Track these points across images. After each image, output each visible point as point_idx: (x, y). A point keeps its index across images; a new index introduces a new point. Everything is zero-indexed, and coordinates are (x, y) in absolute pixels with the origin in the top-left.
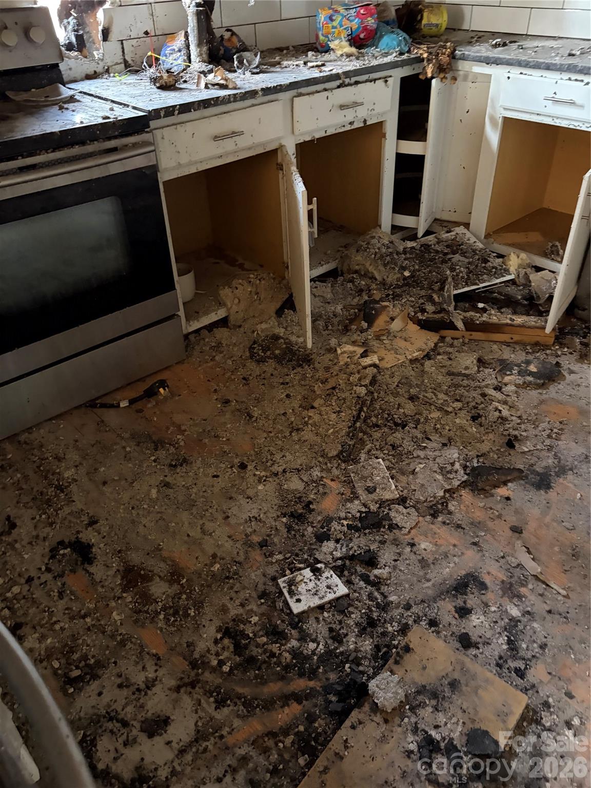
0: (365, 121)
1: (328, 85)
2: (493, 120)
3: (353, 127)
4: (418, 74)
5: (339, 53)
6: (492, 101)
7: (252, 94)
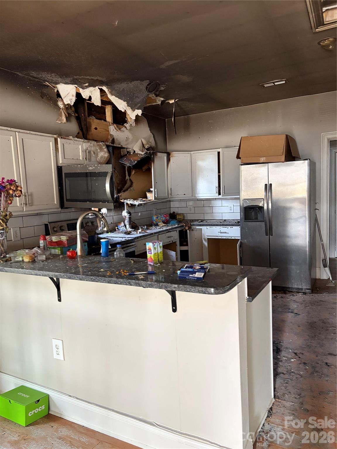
0: (173, 241)
1: (164, 232)
2: (205, 239)
3: (170, 243)
4: (183, 230)
5: (162, 225)
6: (204, 235)
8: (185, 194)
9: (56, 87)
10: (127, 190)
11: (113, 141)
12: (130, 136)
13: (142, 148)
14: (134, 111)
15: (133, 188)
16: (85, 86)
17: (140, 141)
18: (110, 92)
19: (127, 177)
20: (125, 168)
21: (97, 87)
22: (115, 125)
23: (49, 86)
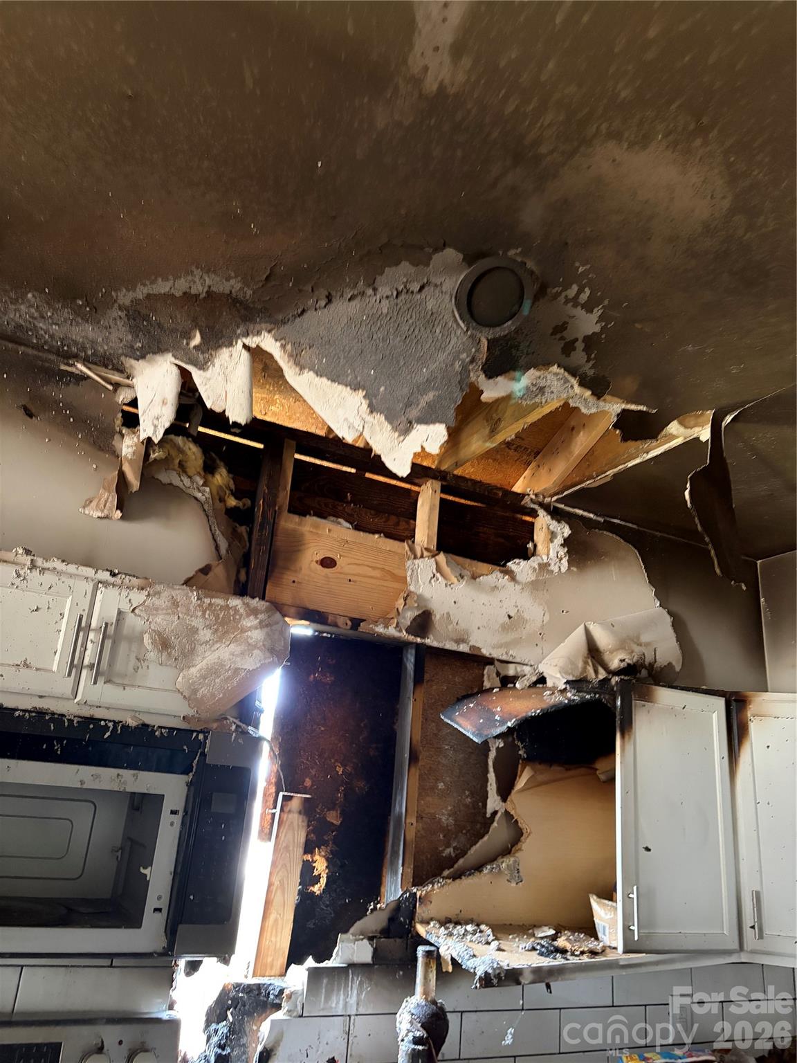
9: (131, 387)
10: (479, 868)
11: (423, 622)
12: (534, 612)
14: (406, 430)
16: (195, 347)
17: (578, 636)
19: (493, 802)
20: (487, 756)
21: (238, 344)
22: (442, 557)
23: (89, 377)
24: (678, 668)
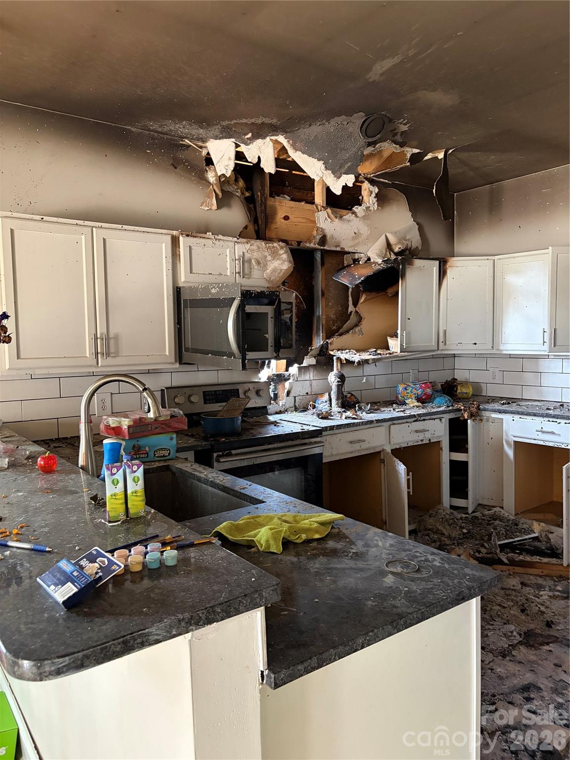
0: (430, 440)
1: (408, 420)
2: (508, 442)
3: (423, 443)
4: (459, 417)
5: (412, 405)
6: (506, 432)
7: (371, 422)
8: (475, 344)
9: (206, 147)
10: (347, 332)
11: (323, 240)
12: (364, 230)
13: (384, 252)
14: (339, 177)
15: (359, 328)
16: (247, 138)
17: (382, 240)
18: (291, 145)
19: (351, 308)
20: (348, 291)
21: (268, 139)
22: (329, 210)
23: (191, 146)
24: (420, 249)
